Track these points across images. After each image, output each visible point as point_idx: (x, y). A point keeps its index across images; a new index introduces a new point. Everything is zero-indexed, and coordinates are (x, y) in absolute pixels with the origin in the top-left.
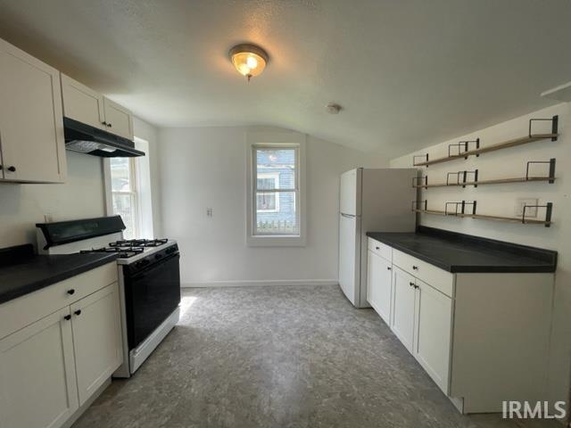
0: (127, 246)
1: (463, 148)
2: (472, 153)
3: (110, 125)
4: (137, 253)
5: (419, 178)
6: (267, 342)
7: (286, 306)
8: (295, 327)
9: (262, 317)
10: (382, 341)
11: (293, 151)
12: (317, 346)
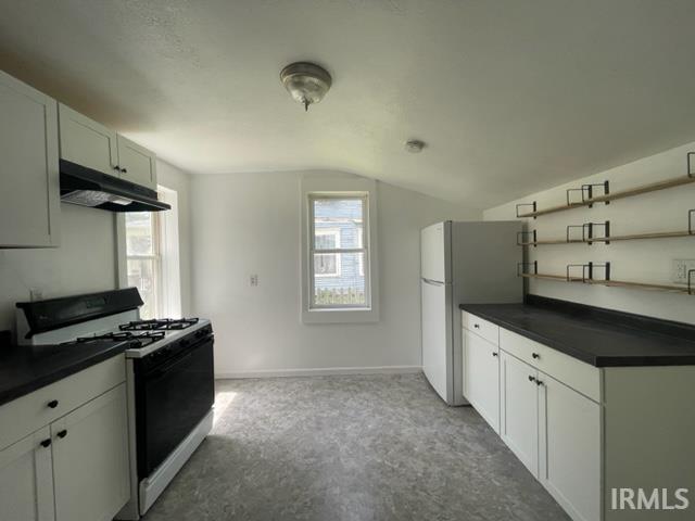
0: (143, 329)
1: (586, 193)
2: (599, 200)
3: (124, 171)
4: (155, 339)
5: (525, 233)
6: (332, 460)
7: (355, 404)
8: (369, 436)
9: (324, 421)
10: (489, 457)
11: (360, 202)
12: (402, 464)
